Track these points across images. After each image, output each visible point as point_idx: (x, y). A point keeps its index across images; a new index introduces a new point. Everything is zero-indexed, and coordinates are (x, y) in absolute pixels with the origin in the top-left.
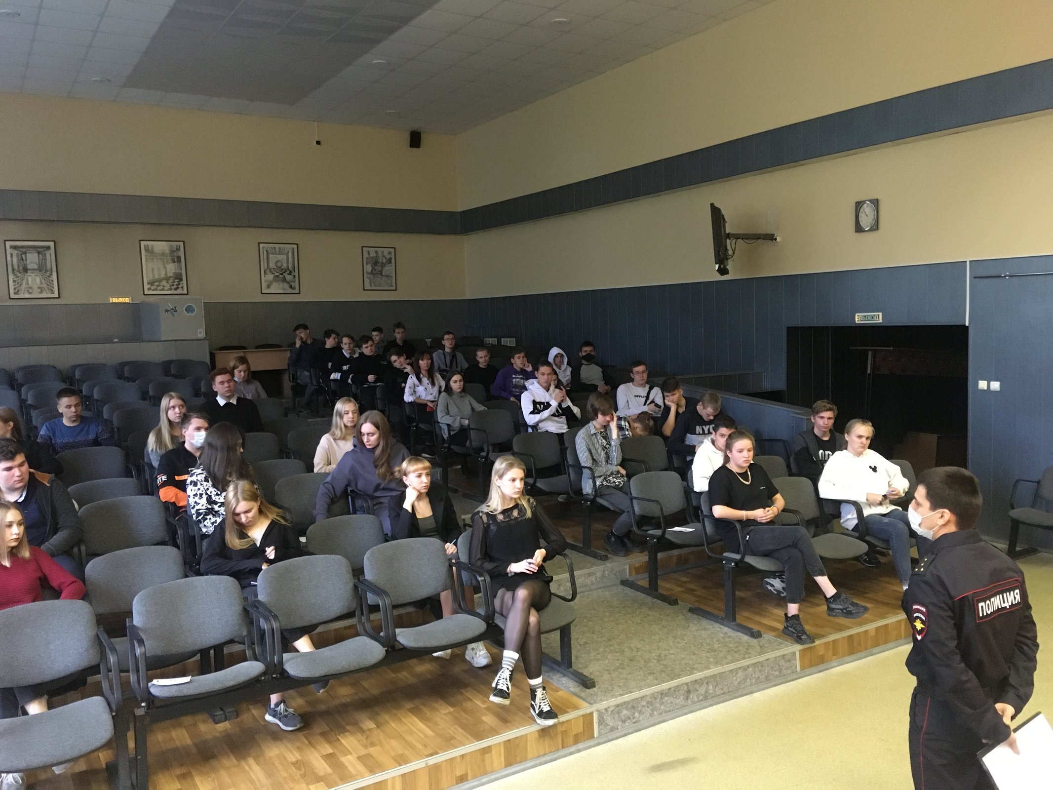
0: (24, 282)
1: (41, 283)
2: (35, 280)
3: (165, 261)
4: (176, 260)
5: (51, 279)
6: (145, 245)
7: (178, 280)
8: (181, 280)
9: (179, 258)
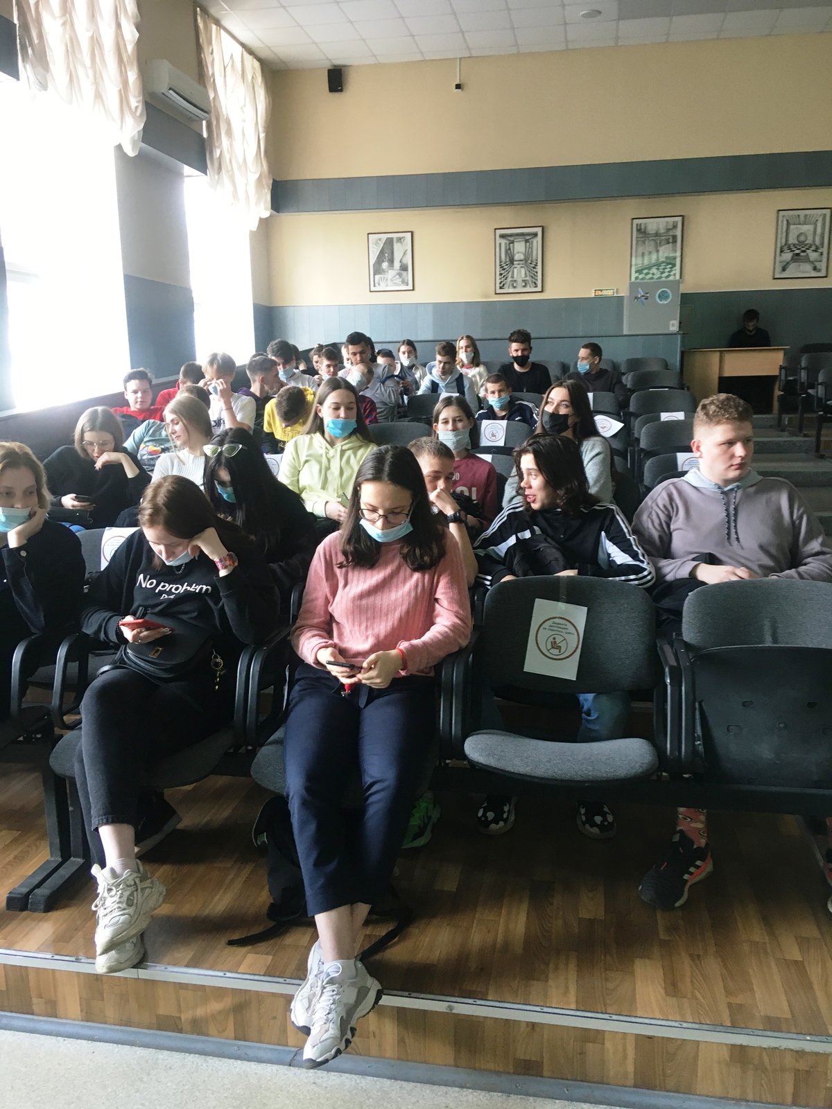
0: (510, 273)
1: (526, 276)
2: (520, 272)
3: (658, 242)
4: (671, 241)
5: (535, 270)
6: (637, 225)
7: (670, 266)
8: (674, 265)
9: (675, 237)
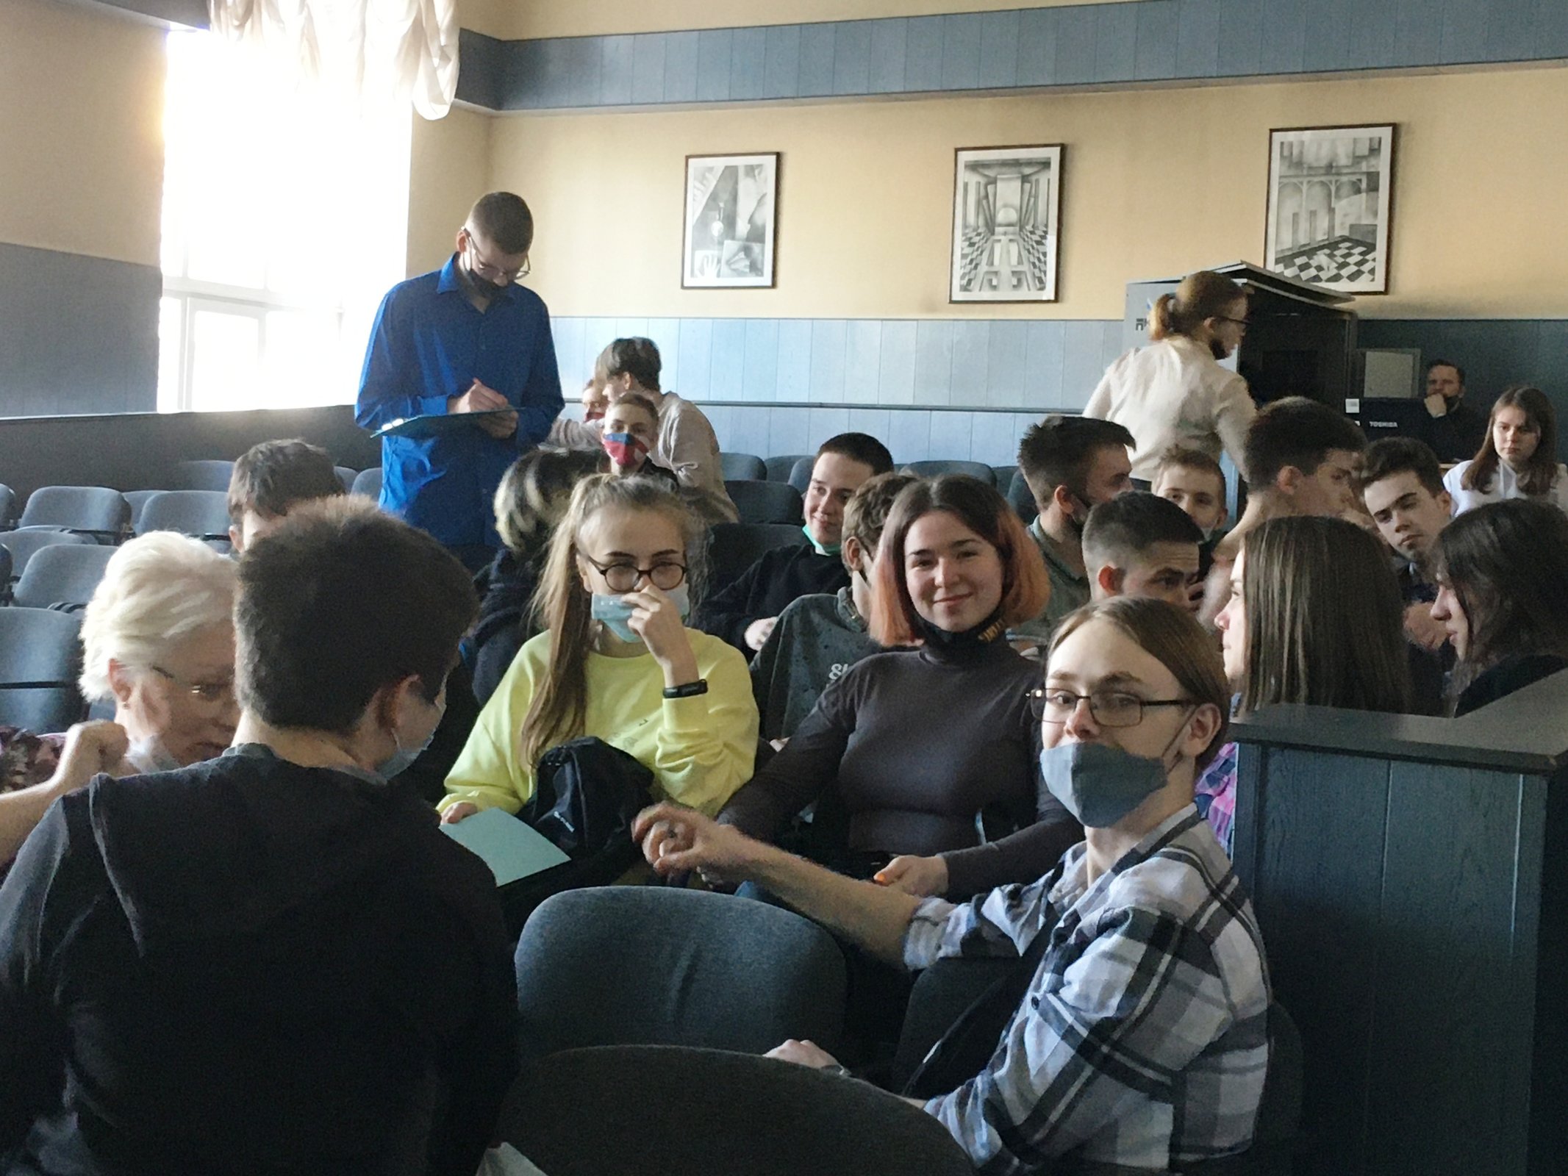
0: (985, 255)
1: (1020, 262)
2: (1008, 252)
3: (1333, 189)
4: (1364, 186)
5: (1040, 247)
6: (1282, 144)
7: (1361, 249)
8: (1371, 248)
9: (1373, 178)
